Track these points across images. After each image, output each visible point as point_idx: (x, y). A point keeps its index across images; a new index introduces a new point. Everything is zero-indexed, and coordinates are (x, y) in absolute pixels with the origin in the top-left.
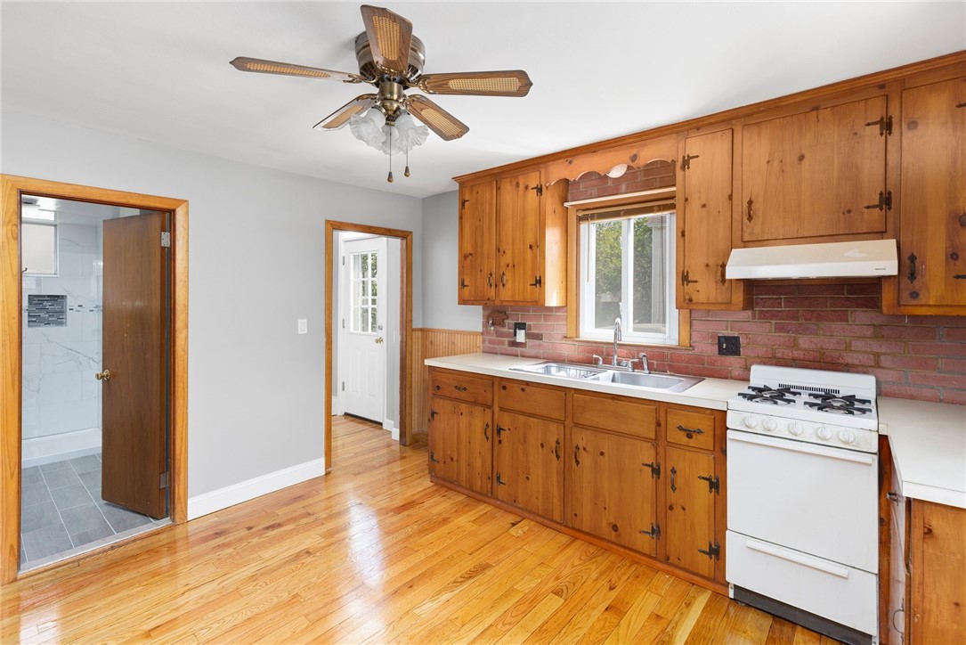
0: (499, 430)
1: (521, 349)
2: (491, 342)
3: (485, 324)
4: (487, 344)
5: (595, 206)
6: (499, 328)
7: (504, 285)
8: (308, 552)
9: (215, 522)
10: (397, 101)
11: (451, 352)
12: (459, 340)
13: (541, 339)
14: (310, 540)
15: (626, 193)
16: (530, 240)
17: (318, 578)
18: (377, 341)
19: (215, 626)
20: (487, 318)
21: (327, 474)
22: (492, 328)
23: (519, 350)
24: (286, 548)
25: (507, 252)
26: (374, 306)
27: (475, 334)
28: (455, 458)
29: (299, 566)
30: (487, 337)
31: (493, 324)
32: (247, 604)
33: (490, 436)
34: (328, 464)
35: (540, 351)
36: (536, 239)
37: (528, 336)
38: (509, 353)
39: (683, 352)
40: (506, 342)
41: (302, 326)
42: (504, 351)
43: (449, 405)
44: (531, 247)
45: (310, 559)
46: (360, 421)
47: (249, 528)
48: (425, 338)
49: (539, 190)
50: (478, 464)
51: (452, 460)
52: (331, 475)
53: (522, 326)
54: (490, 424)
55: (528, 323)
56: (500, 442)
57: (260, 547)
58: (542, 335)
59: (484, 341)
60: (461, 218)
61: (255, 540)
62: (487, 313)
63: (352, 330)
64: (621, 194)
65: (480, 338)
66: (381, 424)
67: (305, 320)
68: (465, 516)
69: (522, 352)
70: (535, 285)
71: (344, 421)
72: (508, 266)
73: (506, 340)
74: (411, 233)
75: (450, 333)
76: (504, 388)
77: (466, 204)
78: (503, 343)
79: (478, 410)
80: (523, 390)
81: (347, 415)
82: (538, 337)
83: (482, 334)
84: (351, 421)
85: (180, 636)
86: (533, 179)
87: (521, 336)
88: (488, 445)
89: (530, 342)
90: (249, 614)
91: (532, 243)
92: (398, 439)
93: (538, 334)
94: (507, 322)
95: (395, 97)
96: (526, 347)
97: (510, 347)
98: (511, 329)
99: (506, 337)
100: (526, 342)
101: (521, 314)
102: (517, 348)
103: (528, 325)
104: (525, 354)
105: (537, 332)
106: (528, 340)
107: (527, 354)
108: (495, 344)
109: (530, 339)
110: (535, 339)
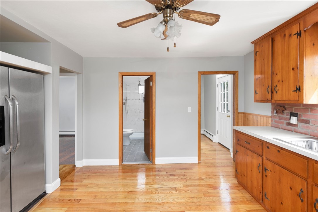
0: (266, 170)
1: (294, 128)
2: (276, 122)
3: (273, 112)
4: (274, 122)
6: (280, 115)
7: (276, 92)
8: (176, 189)
9: (161, 167)
10: (169, 16)
11: (255, 124)
12: (259, 119)
13: (309, 123)
14: (179, 185)
16: (292, 64)
17: (173, 200)
18: (228, 116)
19: (140, 199)
20: (273, 109)
21: (199, 163)
22: (277, 115)
23: (293, 128)
24: (171, 184)
25: (278, 74)
26: (227, 103)
27: (267, 117)
28: (245, 176)
29: (170, 192)
30: (274, 119)
31: (277, 112)
32: (151, 197)
33: (261, 171)
34: (199, 159)
35: (308, 131)
36: (297, 65)
38: (286, 128)
40: (285, 123)
41: (190, 109)
42: (284, 128)
43: (243, 149)
44: (293, 69)
45: (174, 192)
46: (223, 146)
47: (167, 173)
48: (245, 117)
49: (299, 34)
50: (255, 183)
51: (244, 175)
52: (200, 164)
53: (295, 115)
54: (261, 164)
55: (299, 113)
56: (266, 176)
57: (165, 180)
58: (309, 121)
59: (272, 121)
60: (255, 61)
61: (165, 177)
62: (274, 106)
63: (220, 111)
65: (270, 119)
66: (229, 149)
67: (191, 107)
68: (244, 206)
69: (295, 129)
70: (296, 91)
71: (218, 145)
72: (279, 81)
73: (285, 122)
74: (237, 71)
75: (256, 115)
76: (268, 148)
77: (257, 53)
78: (283, 123)
79: (255, 156)
80: (279, 151)
81: (219, 143)
83: (271, 117)
84: (220, 146)
85: (132, 197)
86: (295, 29)
87: (294, 120)
88: (260, 175)
89: (300, 125)
90: (149, 201)
91: (294, 67)
92: (232, 157)
93: (306, 120)
94: (285, 112)
95: (168, 15)
96: (297, 127)
97: (288, 125)
98: (288, 116)
99: (285, 120)
100: (297, 124)
101: (294, 108)
102: (292, 127)
103: (299, 114)
104: (297, 131)
105: (305, 119)
106: (299, 123)
107: (298, 131)
108: (278, 123)
109: (300, 122)
110: (304, 123)
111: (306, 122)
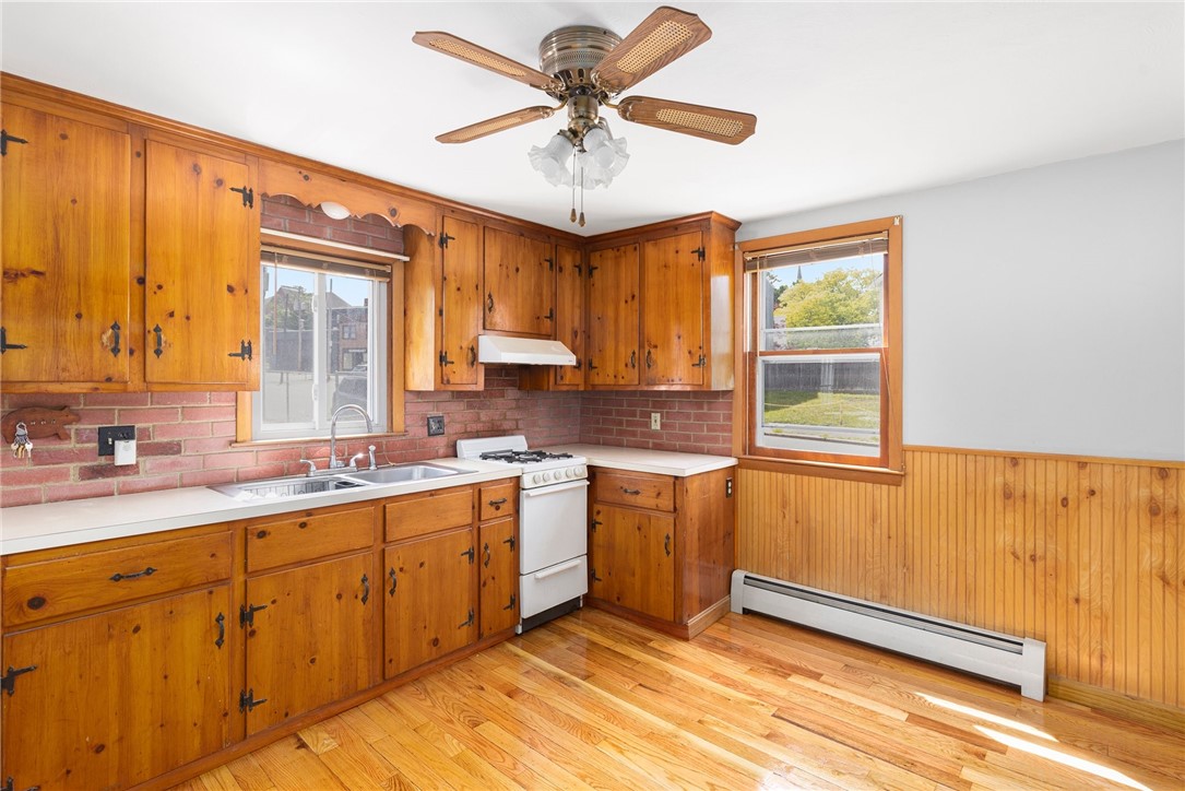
0: (250, 614)
1: (122, 479)
2: (11, 480)
5: (285, 244)
6: (49, 445)
7: (159, 352)
13: (179, 452)
15: (328, 240)
16: (230, 275)
22: (29, 446)
23: (115, 482)
25: (170, 288)
31: (30, 437)
35: (177, 476)
37: (143, 451)
38: (81, 491)
39: (397, 438)
40: (73, 472)
42: (64, 493)
44: (230, 289)
53: (127, 433)
54: (226, 613)
55: (137, 426)
56: (253, 633)
58: (179, 445)
64: (324, 239)
69: (124, 484)
73: (71, 467)
76: (261, 534)
78: (63, 475)
80: (302, 526)
82: (172, 449)
87: (126, 453)
88: (221, 654)
89: (148, 462)
91: (232, 283)
93: (168, 443)
94: (73, 428)
96: (138, 473)
97: (89, 479)
98: (89, 441)
99: (71, 461)
100: (137, 463)
101: (120, 410)
102: (109, 480)
103: (141, 430)
104: (134, 487)
105: (165, 440)
106: (141, 459)
107: (140, 486)
108: (30, 482)
109: (146, 455)
110: (162, 454)
111: (170, 449)
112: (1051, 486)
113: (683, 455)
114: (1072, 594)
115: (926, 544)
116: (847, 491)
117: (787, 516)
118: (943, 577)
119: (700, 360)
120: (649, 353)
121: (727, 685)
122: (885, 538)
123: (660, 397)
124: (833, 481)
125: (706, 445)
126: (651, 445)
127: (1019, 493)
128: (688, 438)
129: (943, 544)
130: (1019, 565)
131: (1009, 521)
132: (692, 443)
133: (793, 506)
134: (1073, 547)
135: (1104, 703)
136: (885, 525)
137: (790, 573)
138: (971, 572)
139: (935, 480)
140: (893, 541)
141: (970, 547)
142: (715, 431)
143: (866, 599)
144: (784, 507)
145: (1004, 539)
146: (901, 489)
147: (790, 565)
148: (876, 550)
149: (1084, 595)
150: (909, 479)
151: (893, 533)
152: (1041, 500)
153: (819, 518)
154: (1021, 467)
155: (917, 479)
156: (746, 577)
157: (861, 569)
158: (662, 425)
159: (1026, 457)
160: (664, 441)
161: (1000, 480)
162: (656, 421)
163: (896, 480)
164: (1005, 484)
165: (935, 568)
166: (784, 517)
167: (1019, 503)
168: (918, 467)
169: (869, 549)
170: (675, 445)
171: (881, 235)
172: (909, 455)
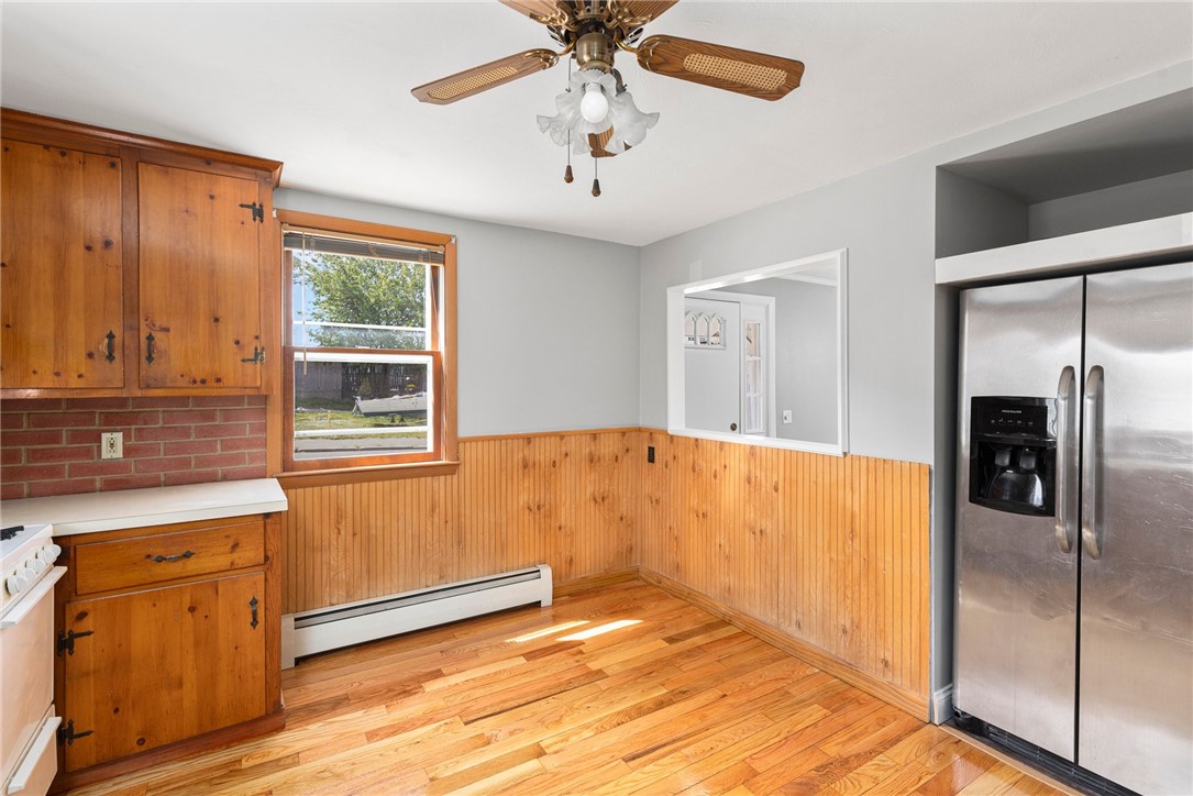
112: (548, 454)
113: (191, 487)
114: (558, 525)
115: (474, 519)
116: (408, 489)
117: (343, 532)
118: (486, 542)
119: (256, 354)
120: (150, 338)
121: (394, 734)
122: (443, 521)
123: (123, 406)
124: (394, 482)
125: (219, 470)
126: (98, 485)
127: (531, 463)
128: (187, 463)
129: (486, 515)
130: (532, 514)
131: (526, 485)
132: (193, 470)
133: (349, 520)
134: (558, 493)
135: (573, 589)
136: (443, 511)
137: (347, 592)
138: (504, 531)
139: (480, 463)
140: (449, 524)
141: (504, 511)
142: (238, 448)
143: (427, 587)
144: (338, 522)
145: (523, 498)
146: (455, 477)
147: (348, 584)
148: (435, 537)
149: (563, 524)
150: (462, 467)
151: (449, 518)
152: (543, 465)
153: (380, 524)
154: (532, 444)
155: (468, 466)
156: (296, 620)
157: (422, 558)
158: (127, 451)
159: (535, 436)
160: (133, 473)
161: (521, 455)
162: (112, 446)
163: (450, 470)
164: (524, 458)
165: (480, 536)
166: (339, 533)
167: (532, 470)
168: (469, 454)
169: (429, 539)
170: (158, 477)
171: (436, 249)
172: (461, 445)
